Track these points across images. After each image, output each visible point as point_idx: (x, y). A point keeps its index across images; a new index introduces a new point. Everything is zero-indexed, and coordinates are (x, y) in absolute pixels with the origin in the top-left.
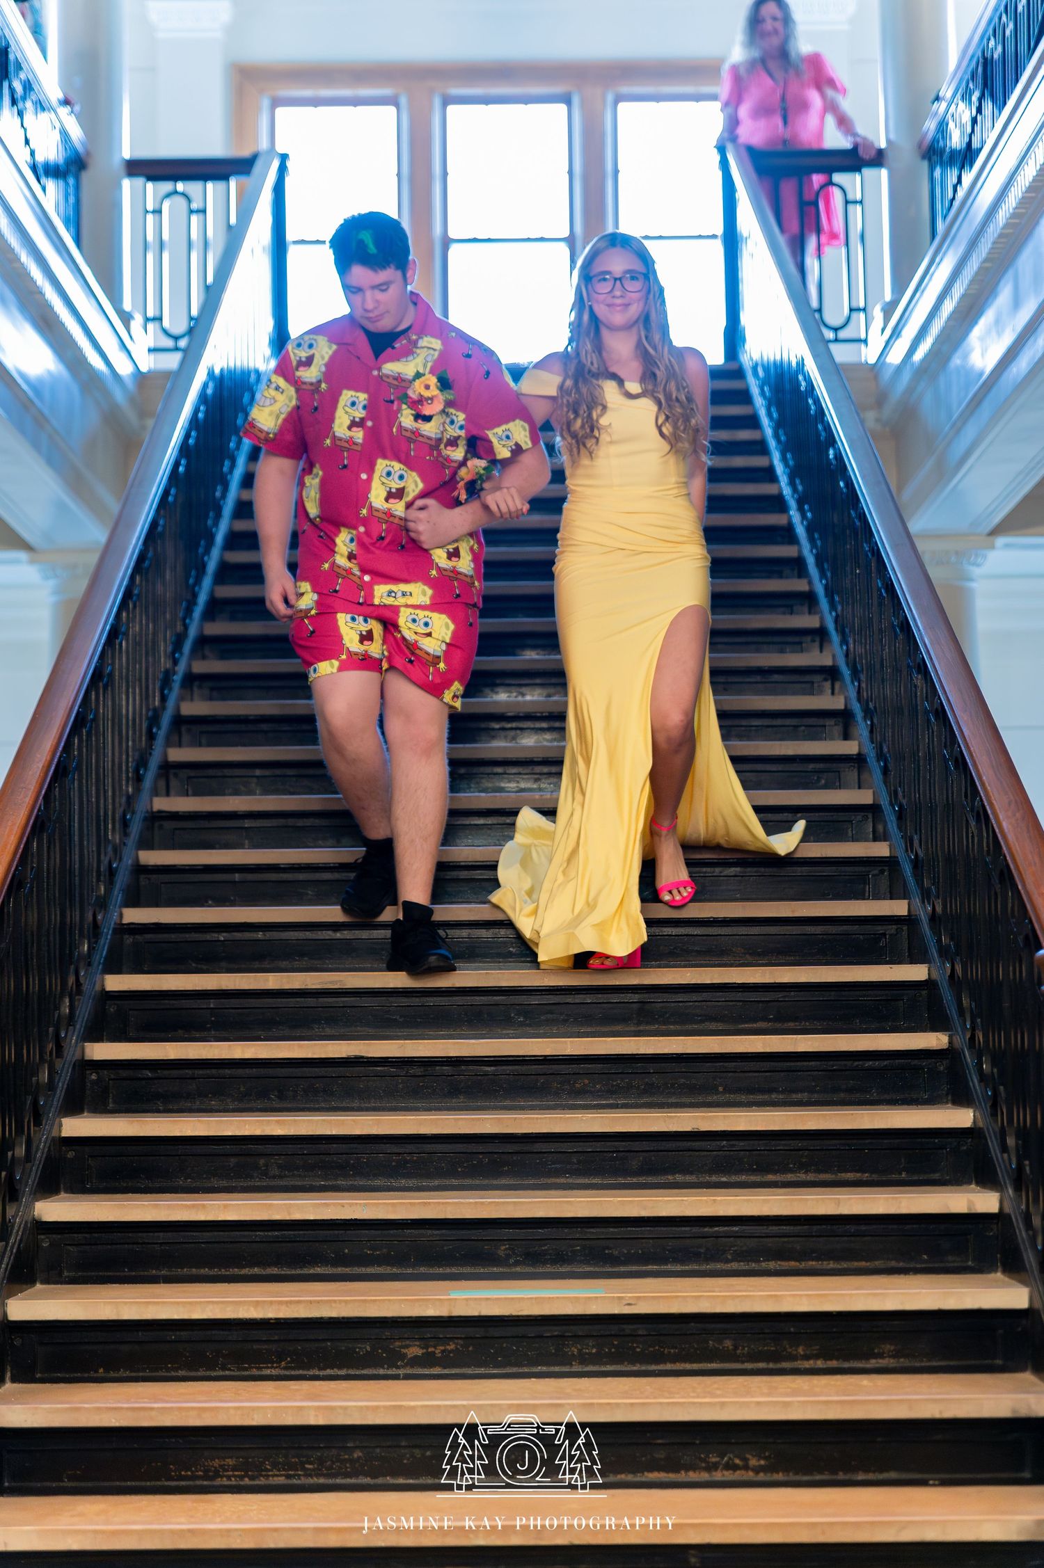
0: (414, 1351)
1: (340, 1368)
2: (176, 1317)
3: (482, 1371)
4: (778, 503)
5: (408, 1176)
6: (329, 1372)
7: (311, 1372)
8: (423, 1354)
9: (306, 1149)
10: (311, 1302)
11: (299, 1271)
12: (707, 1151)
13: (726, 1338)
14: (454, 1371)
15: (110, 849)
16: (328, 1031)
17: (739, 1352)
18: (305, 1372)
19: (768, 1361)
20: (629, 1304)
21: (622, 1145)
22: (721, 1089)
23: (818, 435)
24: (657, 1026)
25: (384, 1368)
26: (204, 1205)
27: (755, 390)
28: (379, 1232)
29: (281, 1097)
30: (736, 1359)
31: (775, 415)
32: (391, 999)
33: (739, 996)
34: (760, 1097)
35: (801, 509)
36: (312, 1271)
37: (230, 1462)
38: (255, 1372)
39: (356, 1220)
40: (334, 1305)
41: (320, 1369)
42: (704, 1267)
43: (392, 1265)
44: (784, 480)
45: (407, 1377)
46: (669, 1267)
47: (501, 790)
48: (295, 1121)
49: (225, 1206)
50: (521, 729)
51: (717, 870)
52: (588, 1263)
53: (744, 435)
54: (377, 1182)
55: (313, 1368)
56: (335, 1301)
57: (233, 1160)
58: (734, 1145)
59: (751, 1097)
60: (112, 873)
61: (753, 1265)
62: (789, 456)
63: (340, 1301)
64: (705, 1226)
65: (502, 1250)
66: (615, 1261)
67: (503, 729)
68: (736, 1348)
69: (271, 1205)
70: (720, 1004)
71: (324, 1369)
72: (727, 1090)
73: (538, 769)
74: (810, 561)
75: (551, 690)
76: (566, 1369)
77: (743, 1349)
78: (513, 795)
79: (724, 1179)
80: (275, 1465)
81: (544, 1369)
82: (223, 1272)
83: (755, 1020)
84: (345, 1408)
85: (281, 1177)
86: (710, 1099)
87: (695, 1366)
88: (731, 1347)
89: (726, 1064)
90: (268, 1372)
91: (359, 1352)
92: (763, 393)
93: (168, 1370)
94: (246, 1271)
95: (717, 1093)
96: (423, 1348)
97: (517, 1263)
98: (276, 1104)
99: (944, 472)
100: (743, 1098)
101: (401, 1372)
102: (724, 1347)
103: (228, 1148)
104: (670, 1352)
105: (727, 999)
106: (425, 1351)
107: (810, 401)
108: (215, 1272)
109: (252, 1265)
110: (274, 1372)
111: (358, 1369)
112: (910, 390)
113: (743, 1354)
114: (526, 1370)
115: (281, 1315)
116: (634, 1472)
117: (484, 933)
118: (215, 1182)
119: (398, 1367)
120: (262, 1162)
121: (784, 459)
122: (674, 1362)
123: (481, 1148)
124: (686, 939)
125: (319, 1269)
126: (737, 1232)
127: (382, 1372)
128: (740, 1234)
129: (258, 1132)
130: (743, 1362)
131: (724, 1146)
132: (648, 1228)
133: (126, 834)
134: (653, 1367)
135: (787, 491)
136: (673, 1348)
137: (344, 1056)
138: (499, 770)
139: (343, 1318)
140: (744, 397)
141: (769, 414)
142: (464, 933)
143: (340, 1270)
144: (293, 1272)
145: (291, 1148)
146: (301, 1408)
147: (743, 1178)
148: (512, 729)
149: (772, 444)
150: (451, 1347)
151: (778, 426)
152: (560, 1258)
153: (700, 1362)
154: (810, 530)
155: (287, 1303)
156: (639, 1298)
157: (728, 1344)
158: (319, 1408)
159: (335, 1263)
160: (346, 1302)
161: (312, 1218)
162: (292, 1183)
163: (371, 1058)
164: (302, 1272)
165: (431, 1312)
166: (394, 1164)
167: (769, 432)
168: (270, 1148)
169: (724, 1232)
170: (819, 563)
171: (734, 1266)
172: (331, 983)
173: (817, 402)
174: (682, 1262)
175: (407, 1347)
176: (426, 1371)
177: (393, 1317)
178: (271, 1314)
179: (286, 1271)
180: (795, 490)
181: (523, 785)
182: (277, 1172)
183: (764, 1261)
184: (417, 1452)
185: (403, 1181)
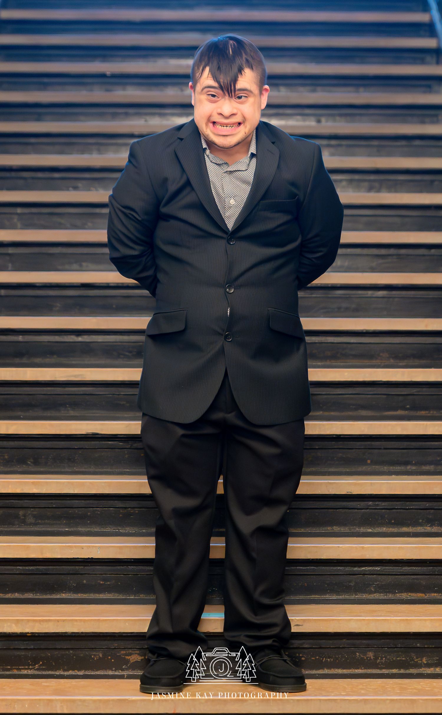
0: (135, 658)
1: (79, 670)
6: (71, 672)
7: (58, 673)
8: (142, 660)
9: (55, 503)
10: (58, 621)
11: (48, 596)
12: (358, 509)
13: (370, 651)
16: (72, 413)
17: (378, 661)
18: (53, 673)
19: (399, 668)
20: (297, 625)
22: (369, 461)
24: (321, 412)
25: (113, 670)
28: (110, 568)
29: (36, 463)
30: (376, 666)
32: (120, 389)
33: (384, 390)
34: (398, 468)
36: (58, 596)
38: (15, 672)
39: (92, 558)
40: (75, 623)
41: (64, 670)
42: (353, 597)
43: (119, 593)
46: (327, 597)
48: (47, 482)
51: (370, 293)
54: (108, 529)
55: (59, 669)
56: (76, 620)
58: (378, 505)
59: (392, 468)
61: (390, 596)
63: (81, 620)
64: (355, 566)
68: (376, 658)
70: (369, 396)
71: (68, 670)
72: (375, 463)
77: (382, 659)
79: (370, 530)
83: (396, 409)
84: (84, 701)
85: (35, 524)
86: (360, 469)
87: (345, 671)
88: (372, 658)
89: (373, 443)
90: (25, 672)
91: (93, 659)
94: (9, 596)
95: (366, 464)
96: (141, 656)
98: (32, 468)
100: (386, 468)
101: (125, 673)
102: (367, 658)
104: (326, 661)
105: (375, 393)
106: (143, 658)
109: (14, 591)
110: (30, 672)
111: (94, 671)
113: (382, 663)
115: (36, 630)
119: (123, 670)
120: (21, 513)
122: (330, 668)
124: (345, 345)
125: (64, 595)
126: (378, 571)
127: (110, 673)
128: (381, 573)
129: (19, 490)
130: (381, 668)
131: (370, 505)
132: (313, 567)
136: (329, 658)
137: (84, 433)
139: (82, 633)
143: (79, 596)
144: (45, 597)
145: (44, 502)
147: (384, 529)
153: (350, 668)
155: (40, 621)
156: (304, 620)
157: (371, 655)
158: (63, 700)
159: (76, 590)
160: (84, 621)
161: (59, 557)
162: (43, 529)
163: (104, 435)
164: (52, 597)
166: (121, 515)
168: (26, 503)
169: (369, 570)
171: (377, 596)
172: (75, 376)
174: (338, 593)
175: (130, 654)
177: (120, 633)
178: (28, 629)
179: (39, 596)
182: (33, 521)
183: (399, 592)
185: (128, 530)
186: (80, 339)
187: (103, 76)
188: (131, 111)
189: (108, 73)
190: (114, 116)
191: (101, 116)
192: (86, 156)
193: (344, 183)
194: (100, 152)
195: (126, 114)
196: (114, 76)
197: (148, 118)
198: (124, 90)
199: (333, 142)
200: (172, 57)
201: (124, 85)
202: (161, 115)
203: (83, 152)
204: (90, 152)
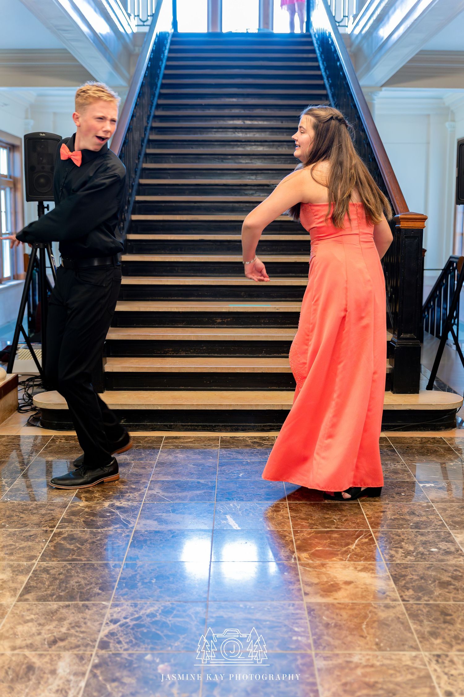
0: (219, 321)
1: (199, 325)
2: (155, 311)
3: (237, 326)
4: (320, 77)
5: (216, 273)
6: (196, 326)
7: (191, 326)
10: (191, 307)
11: (187, 299)
12: (299, 267)
14: (229, 326)
15: (132, 180)
16: (194, 232)
20: (277, 309)
21: (275, 265)
22: (302, 250)
23: (334, 57)
26: (161, 281)
27: (315, 42)
28: (209, 288)
29: (181, 250)
31: (321, 50)
35: (328, 79)
36: (191, 299)
37: (171, 349)
38: (176, 326)
39: (202, 285)
41: (194, 325)
42: (297, 299)
43: (213, 297)
44: (323, 70)
45: (217, 327)
46: (288, 299)
47: (241, 163)
49: (167, 281)
50: (247, 145)
52: (266, 297)
53: (311, 55)
54: (208, 274)
56: (198, 307)
57: (168, 268)
60: (133, 186)
62: (325, 63)
65: (243, 293)
66: (273, 297)
67: (241, 145)
69: (180, 281)
72: (304, 250)
73: (251, 157)
74: (330, 95)
75: (255, 133)
76: (259, 326)
78: (244, 165)
80: (182, 350)
81: (254, 326)
82: (167, 298)
84: (201, 336)
85: (181, 273)
86: (299, 253)
89: (304, 243)
90: (179, 326)
91: (204, 321)
92: (317, 43)
93: (153, 325)
94: (173, 298)
97: (246, 297)
98: (180, 252)
99: (369, 68)
101: (215, 326)
103: (167, 264)
104: (288, 322)
106: (222, 321)
107: (332, 47)
108: (165, 298)
109: (174, 297)
110: (181, 326)
111: (204, 325)
112: (360, 42)
114: (249, 326)
115: (183, 311)
116: (278, 354)
117: (236, 205)
118: (164, 274)
120: (176, 268)
121: (323, 64)
122: (289, 324)
123: (236, 265)
125: (193, 298)
127: (210, 326)
129: (175, 260)
131: (303, 266)
133: (136, 174)
134: (283, 326)
135: (324, 74)
137: (198, 239)
138: (240, 157)
139: (200, 312)
140: (311, 43)
141: (319, 49)
142: (231, 204)
143: (198, 298)
145: (184, 265)
146: (190, 336)
148: (244, 145)
149: (319, 58)
150: (229, 320)
151: (321, 53)
152: (258, 296)
154: (331, 86)
155: (185, 307)
156: (280, 307)
158: (194, 336)
159: (197, 296)
160: (201, 307)
161: (191, 284)
162: (185, 274)
163: (205, 240)
165: (224, 310)
166: (213, 270)
167: (319, 55)
168: (178, 265)
170: (333, 96)
172: (194, 218)
173: (335, 47)
174: (291, 298)
175: (217, 319)
176: (222, 326)
177: (214, 312)
178: (181, 310)
179: (184, 299)
180: (326, 73)
181: (247, 161)
182: (180, 271)
184: (220, 348)
185: (215, 274)
186: (196, 205)
187: (201, 105)
188: (212, 118)
189: (203, 104)
190: (206, 121)
191: (201, 121)
192: (196, 136)
193: (292, 146)
194: (201, 134)
195: (211, 120)
196: (205, 105)
197: (218, 121)
198: (209, 110)
199: (288, 130)
200: (227, 98)
201: (209, 109)
202: (224, 120)
203: (194, 134)
204: (197, 134)
